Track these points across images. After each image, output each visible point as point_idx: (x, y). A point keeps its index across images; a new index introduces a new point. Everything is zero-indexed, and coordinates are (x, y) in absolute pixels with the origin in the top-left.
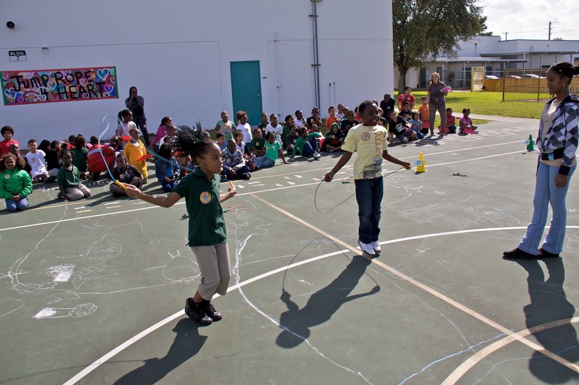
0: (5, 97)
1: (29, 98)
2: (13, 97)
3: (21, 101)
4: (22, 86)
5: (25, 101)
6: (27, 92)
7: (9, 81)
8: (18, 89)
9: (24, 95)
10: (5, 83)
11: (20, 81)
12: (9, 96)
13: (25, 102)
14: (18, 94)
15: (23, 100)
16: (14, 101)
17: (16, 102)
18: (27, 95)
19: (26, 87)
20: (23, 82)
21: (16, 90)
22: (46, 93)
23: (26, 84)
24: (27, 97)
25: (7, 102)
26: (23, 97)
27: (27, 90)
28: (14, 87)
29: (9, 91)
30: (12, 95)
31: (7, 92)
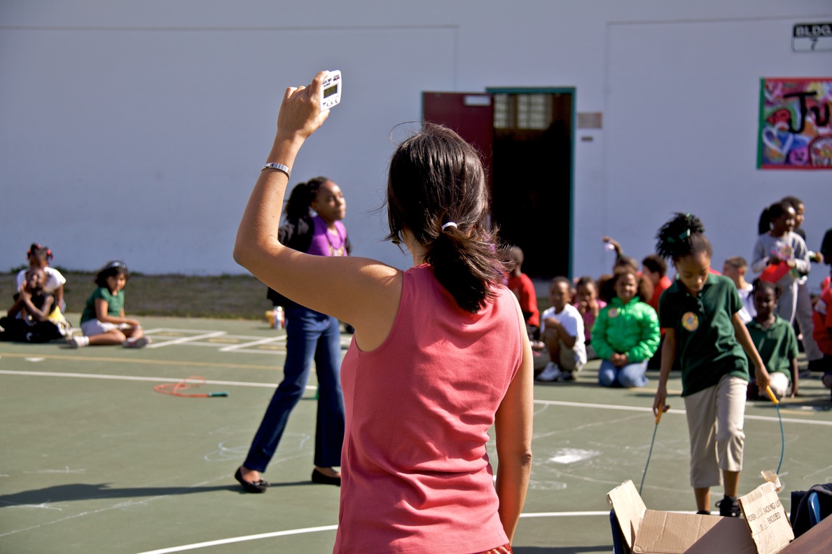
0: (762, 146)
1: (822, 153)
2: (782, 147)
3: (800, 159)
4: (810, 119)
5: (810, 160)
6: (818, 138)
7: (779, 106)
8: (797, 126)
9: (810, 146)
10: (768, 110)
11: (809, 105)
12: (772, 146)
13: (810, 165)
14: (795, 142)
15: (805, 158)
16: (782, 160)
17: (787, 163)
18: (819, 145)
19: (820, 123)
20: (815, 110)
21: (792, 130)
23: (822, 113)
24: (817, 152)
25: (764, 162)
26: (805, 151)
27: (823, 131)
28: (790, 122)
29: (775, 131)
30: (779, 143)
31: (769, 135)
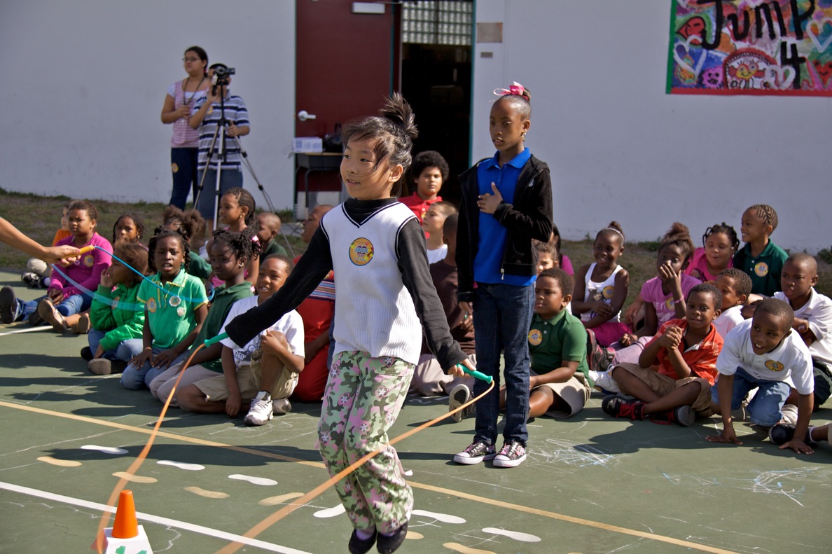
0: (672, 65)
1: (739, 74)
2: (694, 66)
3: (715, 82)
4: (726, 31)
5: (725, 82)
6: (736, 54)
7: (693, 14)
8: (711, 40)
9: (725, 64)
10: (681, 19)
11: (726, 13)
12: (683, 64)
13: (725, 89)
14: (709, 59)
15: (720, 79)
16: (694, 82)
17: (700, 87)
18: (735, 64)
19: (738, 36)
20: (733, 18)
21: (705, 45)
22: (796, 61)
23: (741, 23)
24: (733, 71)
25: (675, 85)
26: (720, 71)
27: (740, 45)
28: (703, 34)
29: (686, 45)
30: (691, 61)
31: (681, 50)
